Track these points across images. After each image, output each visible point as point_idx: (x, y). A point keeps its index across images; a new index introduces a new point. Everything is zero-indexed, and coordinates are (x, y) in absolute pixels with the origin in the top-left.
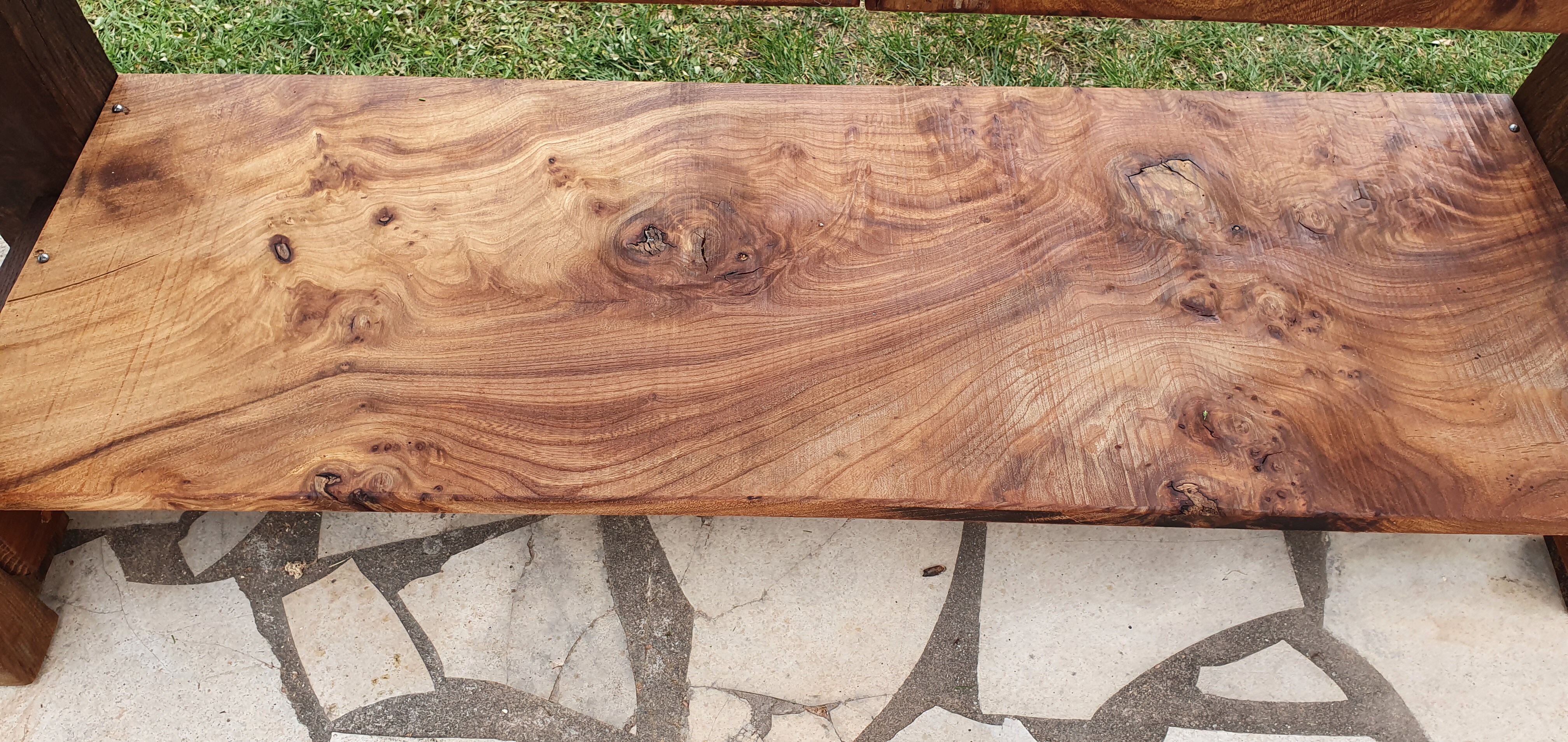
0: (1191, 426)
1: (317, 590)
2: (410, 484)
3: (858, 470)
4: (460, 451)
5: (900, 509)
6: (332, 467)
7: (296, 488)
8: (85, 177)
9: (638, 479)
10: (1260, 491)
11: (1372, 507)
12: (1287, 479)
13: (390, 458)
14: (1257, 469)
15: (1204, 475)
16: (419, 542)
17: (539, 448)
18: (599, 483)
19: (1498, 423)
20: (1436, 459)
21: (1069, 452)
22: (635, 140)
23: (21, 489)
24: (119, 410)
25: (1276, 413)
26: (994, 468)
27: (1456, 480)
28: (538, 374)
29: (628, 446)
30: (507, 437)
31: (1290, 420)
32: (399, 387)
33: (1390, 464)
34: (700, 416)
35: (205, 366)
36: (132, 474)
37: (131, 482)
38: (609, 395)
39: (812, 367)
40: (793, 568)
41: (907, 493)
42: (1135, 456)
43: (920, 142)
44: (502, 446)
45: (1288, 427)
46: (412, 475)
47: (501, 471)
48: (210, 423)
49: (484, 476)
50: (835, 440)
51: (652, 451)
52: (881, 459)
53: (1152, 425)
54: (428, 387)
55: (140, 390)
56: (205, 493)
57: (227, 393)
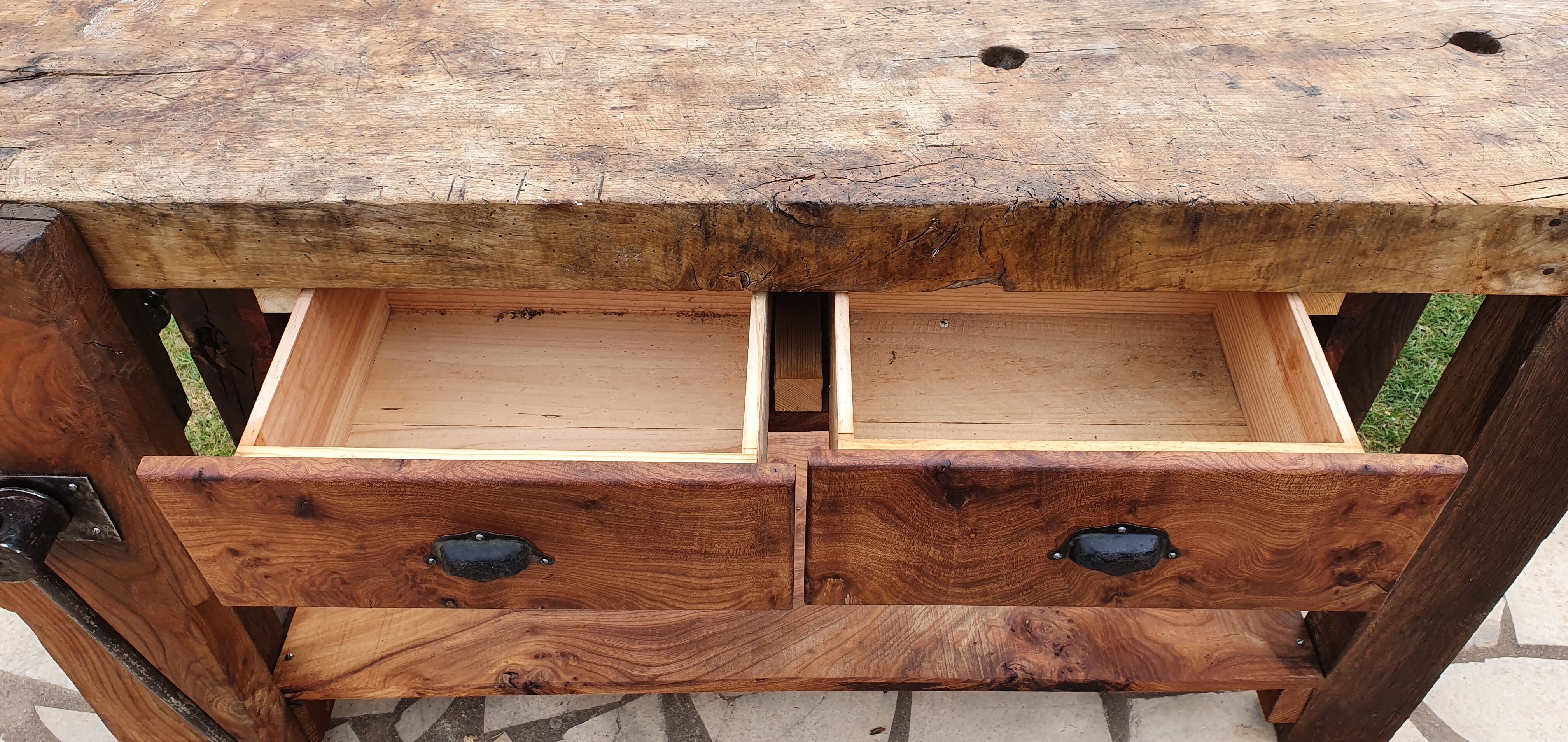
0: (1018, 630)
2: (559, 677)
3: (822, 660)
4: (587, 657)
5: (847, 684)
6: (513, 669)
7: (492, 681)
9: (691, 670)
10: (1058, 668)
11: (1124, 676)
12: (1074, 660)
13: (545, 662)
14: (1057, 655)
15: (1025, 659)
16: (547, 721)
17: (632, 653)
18: (669, 673)
19: (1203, 624)
20: (1165, 646)
21: (946, 647)
23: (332, 686)
24: (383, 638)
25: (1070, 621)
26: (902, 657)
27: (1176, 658)
29: (685, 650)
30: (613, 647)
31: (1078, 625)
33: (1137, 651)
34: (727, 631)
36: (395, 676)
37: (396, 680)
38: (673, 620)
41: (850, 674)
42: (984, 648)
44: (610, 653)
45: (1077, 629)
46: (560, 672)
47: (611, 667)
48: (438, 645)
49: (601, 670)
50: (807, 643)
52: (835, 654)
53: (995, 629)
55: (394, 626)
56: (439, 686)
57: (446, 626)
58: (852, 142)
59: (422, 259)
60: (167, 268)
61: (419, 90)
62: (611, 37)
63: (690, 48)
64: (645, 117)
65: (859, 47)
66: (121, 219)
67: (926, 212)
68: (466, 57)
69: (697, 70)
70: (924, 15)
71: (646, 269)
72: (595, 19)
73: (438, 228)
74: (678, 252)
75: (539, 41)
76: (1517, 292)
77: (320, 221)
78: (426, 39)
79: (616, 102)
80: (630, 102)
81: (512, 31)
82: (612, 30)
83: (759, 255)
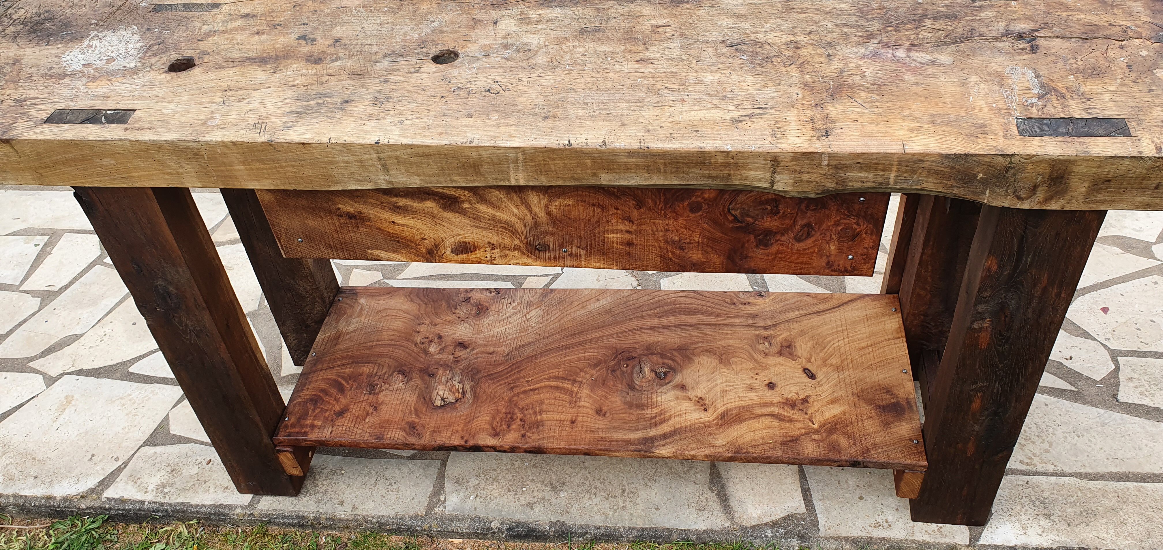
0: (484, 309)
4: (721, 302)
10: (472, 292)
13: (743, 301)
14: (470, 298)
24: (842, 317)
26: (551, 297)
28: (699, 325)
29: (667, 303)
32: (746, 321)
33: (427, 299)
35: (820, 331)
36: (827, 298)
39: (603, 327)
44: (707, 304)
45: (453, 309)
51: (659, 301)
54: (736, 321)
58: (548, 11)
61: (782, 33)
62: (675, 70)
63: (626, 62)
64: (652, 22)
65: (525, 64)
68: (763, 54)
69: (623, 48)
70: (476, 87)
72: (687, 84)
75: (720, 66)
78: (793, 66)
79: (668, 29)
80: (661, 30)
81: (739, 73)
82: (675, 75)
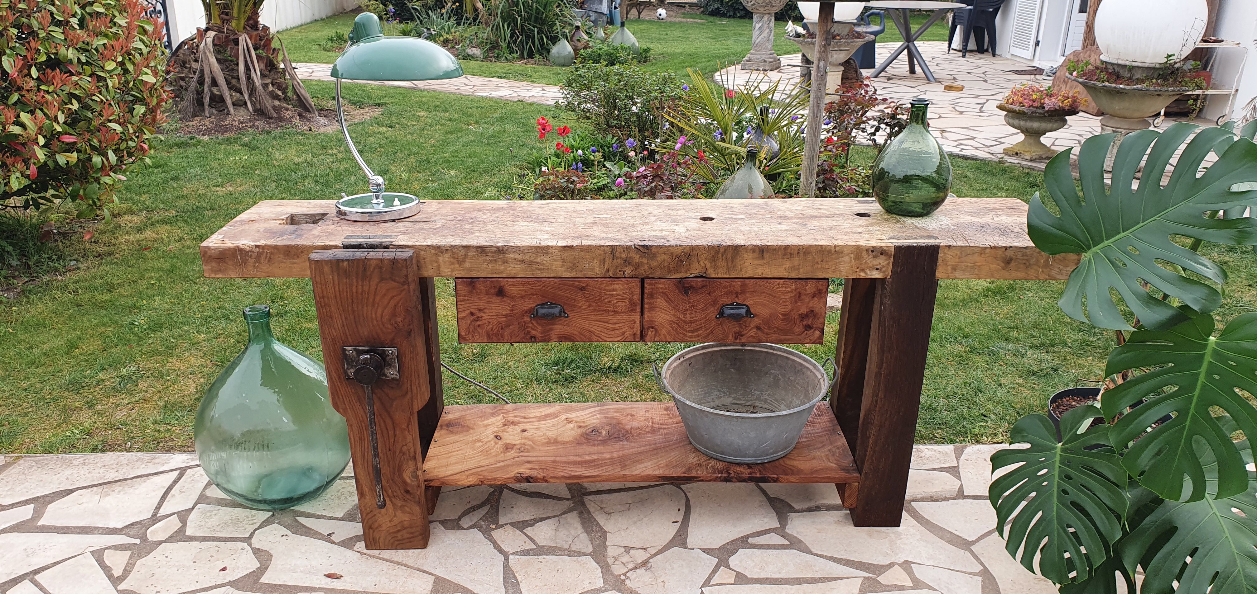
1: (500, 531)
2: (540, 474)
4: (551, 469)
5: (661, 477)
6: (522, 472)
7: (513, 476)
8: (441, 426)
12: (755, 470)
13: (534, 471)
15: (735, 470)
16: (527, 521)
22: (588, 414)
23: (445, 479)
24: (465, 465)
28: (569, 456)
30: (562, 466)
32: (534, 459)
35: (484, 458)
38: (587, 459)
39: (638, 453)
40: (635, 523)
43: (666, 413)
48: (488, 467)
50: (644, 465)
51: (598, 468)
54: (541, 459)
55: (470, 462)
56: (490, 478)
59: (524, 266)
60: (441, 269)
61: (519, 225)
64: (593, 230)
65: (660, 217)
66: (433, 251)
67: (680, 248)
69: (608, 221)
70: (682, 211)
71: (593, 269)
73: (529, 255)
74: (604, 263)
76: (870, 277)
77: (495, 252)
79: (583, 227)
80: (587, 227)
83: (629, 264)
